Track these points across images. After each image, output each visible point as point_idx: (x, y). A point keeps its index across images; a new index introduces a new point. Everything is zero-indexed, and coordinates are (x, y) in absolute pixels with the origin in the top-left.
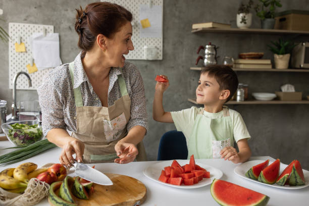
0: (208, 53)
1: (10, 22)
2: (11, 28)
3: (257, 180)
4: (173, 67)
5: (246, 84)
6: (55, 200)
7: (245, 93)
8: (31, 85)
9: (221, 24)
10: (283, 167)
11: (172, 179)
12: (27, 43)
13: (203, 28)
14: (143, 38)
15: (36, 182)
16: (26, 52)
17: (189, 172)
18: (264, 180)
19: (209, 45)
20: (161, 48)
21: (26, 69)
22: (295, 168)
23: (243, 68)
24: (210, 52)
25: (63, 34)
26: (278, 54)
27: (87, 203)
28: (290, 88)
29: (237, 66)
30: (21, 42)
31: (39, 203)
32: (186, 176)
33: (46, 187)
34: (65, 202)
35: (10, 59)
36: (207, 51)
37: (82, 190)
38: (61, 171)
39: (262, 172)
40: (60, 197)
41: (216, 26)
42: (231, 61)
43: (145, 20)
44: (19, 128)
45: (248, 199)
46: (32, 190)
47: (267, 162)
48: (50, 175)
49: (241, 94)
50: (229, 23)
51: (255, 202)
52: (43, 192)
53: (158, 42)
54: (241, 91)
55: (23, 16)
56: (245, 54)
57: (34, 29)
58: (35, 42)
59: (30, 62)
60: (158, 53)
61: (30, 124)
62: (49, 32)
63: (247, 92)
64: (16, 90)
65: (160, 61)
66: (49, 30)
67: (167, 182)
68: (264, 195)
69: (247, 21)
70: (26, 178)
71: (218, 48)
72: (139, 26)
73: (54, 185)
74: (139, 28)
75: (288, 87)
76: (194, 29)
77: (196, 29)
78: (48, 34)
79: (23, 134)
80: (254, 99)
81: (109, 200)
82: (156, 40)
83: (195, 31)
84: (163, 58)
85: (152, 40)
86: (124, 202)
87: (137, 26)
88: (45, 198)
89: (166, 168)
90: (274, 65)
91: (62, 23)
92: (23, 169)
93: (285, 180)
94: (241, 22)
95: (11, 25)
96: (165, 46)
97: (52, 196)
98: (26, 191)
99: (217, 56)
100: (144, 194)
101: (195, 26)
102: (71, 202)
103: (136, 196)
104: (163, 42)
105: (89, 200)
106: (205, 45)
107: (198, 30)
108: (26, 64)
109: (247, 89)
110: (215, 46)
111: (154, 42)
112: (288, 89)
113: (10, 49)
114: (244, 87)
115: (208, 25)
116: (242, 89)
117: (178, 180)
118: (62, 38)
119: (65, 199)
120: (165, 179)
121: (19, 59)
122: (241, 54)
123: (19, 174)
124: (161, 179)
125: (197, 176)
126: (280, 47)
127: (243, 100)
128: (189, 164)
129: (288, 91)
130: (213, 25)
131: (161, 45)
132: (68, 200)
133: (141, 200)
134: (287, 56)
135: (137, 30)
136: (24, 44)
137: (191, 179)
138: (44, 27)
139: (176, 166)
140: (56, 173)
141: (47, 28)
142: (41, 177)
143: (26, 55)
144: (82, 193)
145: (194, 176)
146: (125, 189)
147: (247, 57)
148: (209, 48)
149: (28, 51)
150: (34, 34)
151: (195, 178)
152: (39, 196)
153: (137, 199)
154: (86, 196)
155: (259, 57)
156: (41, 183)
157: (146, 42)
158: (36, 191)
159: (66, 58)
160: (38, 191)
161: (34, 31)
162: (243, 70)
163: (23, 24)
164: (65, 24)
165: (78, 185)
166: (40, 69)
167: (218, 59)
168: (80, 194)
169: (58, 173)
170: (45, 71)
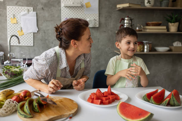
0: (126, 22)
1: (8, 5)
2: (8, 9)
4: (105, 32)
5: (150, 41)
6: (20, 113)
7: (149, 47)
8: (19, 43)
9: (135, 4)
11: (95, 101)
12: (17, 18)
13: (123, 7)
14: (87, 14)
15: (10, 101)
16: (17, 23)
17: (106, 96)
18: (153, 102)
19: (127, 17)
20: (98, 20)
21: (17, 33)
22: (173, 95)
23: (149, 32)
24: (128, 22)
25: (38, 12)
26: (171, 22)
27: (40, 115)
28: (178, 44)
29: (145, 30)
30: (14, 17)
31: (9, 115)
32: (104, 98)
33: (16, 104)
34: (25, 114)
35: (8, 27)
36: (126, 21)
37: (37, 107)
38: (27, 95)
39: (152, 97)
40: (24, 111)
41: (131, 5)
42: (141, 27)
43: (88, 3)
44: (9, 69)
45: (139, 115)
46: (7, 106)
48: (20, 97)
49: (147, 47)
50: (140, 3)
51: (144, 117)
52: (14, 108)
53: (96, 16)
54: (147, 46)
55: (15, 2)
56: (150, 23)
57: (21, 9)
58: (22, 17)
59: (19, 29)
60: (96, 23)
61: (16, 66)
62: (30, 11)
64: (10, 46)
65: (97, 28)
67: (92, 102)
68: (149, 112)
69: (151, 2)
70: (4, 99)
71: (133, 19)
72: (84, 7)
73: (21, 103)
74: (84, 8)
75: (177, 43)
76: (118, 8)
77: (119, 8)
78: (29, 12)
79: (10, 72)
80: (155, 50)
81: (53, 113)
82: (95, 15)
83: (118, 9)
84: (99, 26)
85: (92, 15)
86: (62, 115)
87: (83, 7)
88: (16, 111)
89: (92, 94)
90: (168, 29)
91: (38, 6)
92: (4, 93)
93: (167, 102)
94: (147, 3)
95: (8, 7)
96: (100, 18)
97: (18, 110)
98: (3, 106)
99: (132, 24)
100: (75, 110)
101: (118, 6)
102: (29, 114)
103: (70, 111)
104: (99, 16)
105: (41, 113)
106: (125, 18)
107: (120, 8)
108: (18, 30)
109: (151, 45)
110: (131, 18)
111: (93, 16)
112: (177, 44)
113: (8, 22)
114: (149, 43)
115: (126, 5)
116: (148, 45)
117: (99, 101)
118: (38, 14)
119: (26, 112)
120: (91, 100)
121: (16, 28)
122: (148, 23)
123: (1, 96)
124: (88, 101)
125: (111, 99)
126: (172, 18)
127: (148, 51)
128: (107, 91)
129: (177, 46)
130: (129, 5)
131: (98, 18)
132: (28, 113)
133: (73, 114)
134: (177, 24)
135: (83, 9)
136: (16, 18)
137: (107, 101)
138: (27, 8)
139: (98, 93)
140: (24, 96)
141: (29, 9)
142: (14, 98)
143: (17, 25)
144: (37, 109)
145: (109, 99)
146: (65, 106)
147: (151, 24)
148: (127, 19)
149: (18, 23)
150: (21, 12)
151: (110, 100)
152: (12, 110)
153: (71, 113)
154: (39, 110)
155: (159, 25)
156: (13, 102)
157: (88, 16)
158: (9, 107)
159: (40, 27)
160: (11, 107)
161: (22, 11)
162: (148, 33)
163: (15, 7)
164: (40, 6)
165: (35, 104)
166: (25, 34)
167: (132, 26)
168: (35, 109)
169: (25, 96)
170: (28, 34)
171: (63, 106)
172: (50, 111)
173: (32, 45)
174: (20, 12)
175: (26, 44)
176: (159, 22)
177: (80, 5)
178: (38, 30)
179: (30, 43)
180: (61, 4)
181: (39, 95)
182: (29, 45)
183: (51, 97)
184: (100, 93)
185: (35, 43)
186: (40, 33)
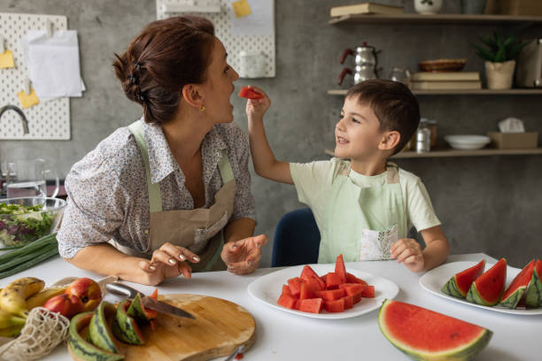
0: (361, 61)
3: (464, 298)
4: (295, 91)
5: (433, 119)
6: (81, 349)
7: (431, 138)
8: (27, 131)
9: (386, 6)
10: (512, 273)
11: (303, 302)
12: (16, 50)
13: (351, 15)
14: (238, 36)
15: (42, 315)
16: (17, 68)
17: (334, 287)
18: (478, 300)
19: (362, 47)
20: (273, 55)
21: (17, 100)
22: (537, 274)
23: (428, 90)
24: (364, 60)
25: (84, 31)
26: (493, 61)
28: (515, 125)
29: (417, 86)
30: (6, 49)
31: (49, 355)
32: (330, 294)
33: (62, 323)
34: (100, 353)
36: (358, 59)
37: (131, 328)
38: (89, 293)
39: (474, 283)
40: (90, 342)
41: (375, 10)
42: (406, 75)
43: (241, 2)
44: (8, 213)
45: (452, 337)
46: (35, 329)
47: (481, 265)
48: (70, 300)
50: (399, 4)
51: (466, 342)
52: (57, 333)
53: (266, 44)
54: (423, 132)
56: (430, 62)
57: (29, 23)
58: (31, 48)
59: (24, 87)
60: (267, 65)
61: (27, 204)
62: (58, 29)
63: (435, 135)
65: (271, 79)
66: (57, 25)
67: (295, 307)
68: (482, 328)
70: (22, 307)
71: (380, 52)
72: (229, 14)
73: (77, 319)
74: (229, 18)
75: (512, 122)
76: (335, 17)
77: (339, 17)
78: (55, 32)
79: (15, 223)
80: (448, 146)
81: (185, 345)
82: (262, 40)
83: (336, 20)
84: (277, 73)
85: (255, 39)
86: (214, 349)
87: (225, 13)
88: (62, 345)
89: (291, 281)
90: (484, 81)
91: (83, 11)
92: (17, 290)
93: (519, 297)
94: (422, 2)
96: (280, 50)
97: (74, 341)
98: (23, 331)
99: (378, 67)
100: (250, 332)
101: (335, 12)
102: (111, 350)
103: (236, 336)
104: (277, 43)
105: (145, 345)
106: (356, 47)
107: (341, 19)
108: (19, 90)
109: (435, 128)
110: (374, 49)
111: (258, 44)
112: (511, 126)
114: (430, 126)
115: (362, 9)
116: (426, 130)
117: (316, 303)
118: (84, 39)
119: (100, 345)
120: (291, 302)
122: (424, 62)
123: (10, 300)
124: (282, 302)
125: (351, 295)
126: (495, 48)
127: (428, 149)
128: (333, 271)
129: (512, 131)
130: (369, 8)
131: (272, 48)
132: (107, 347)
133: (245, 344)
134: (510, 65)
135: (226, 22)
136: (11, 52)
137: (339, 301)
138: (48, 20)
139: (309, 277)
140: (80, 297)
141: (55, 22)
142: (52, 304)
143: (16, 73)
144: (131, 333)
145: (345, 294)
146: (214, 322)
147: (435, 67)
148: (363, 53)
149: (18, 65)
150: (29, 32)
151: (347, 298)
152: (50, 342)
153: (238, 341)
154: (139, 338)
155: (458, 68)
156: (52, 316)
157: (242, 44)
158: (42, 331)
159: (93, 78)
160: (47, 331)
161: (29, 28)
162: (426, 92)
163: (8, 15)
164: (89, 13)
165: (124, 319)
166: (43, 101)
167: (379, 73)
168: (127, 336)
169: (84, 297)
170: (53, 103)
171: (209, 322)
172: (173, 339)
173: (67, 136)
174: (25, 32)
175: (45, 134)
176: (458, 61)
177: (217, 10)
178: (84, 88)
179: (61, 131)
180: (155, 6)
181: (128, 292)
182: (57, 137)
183: (163, 296)
184: (314, 277)
185: (75, 132)
186: (89, 99)
